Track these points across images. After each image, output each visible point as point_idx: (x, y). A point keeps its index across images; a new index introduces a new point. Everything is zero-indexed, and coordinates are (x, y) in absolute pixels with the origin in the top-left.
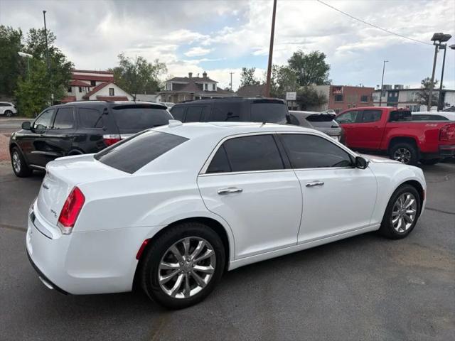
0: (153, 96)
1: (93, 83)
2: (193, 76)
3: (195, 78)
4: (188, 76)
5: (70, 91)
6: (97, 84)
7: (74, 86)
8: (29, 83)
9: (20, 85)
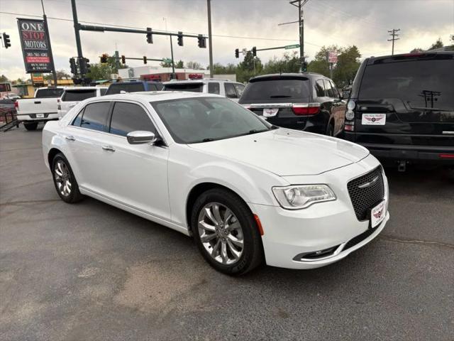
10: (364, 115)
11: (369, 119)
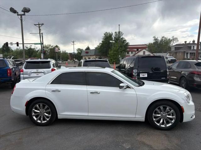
0: (166, 54)
1: (138, 50)
2: (187, 43)
3: (188, 44)
4: (184, 43)
5: (128, 53)
6: (139, 50)
7: (130, 51)
8: (112, 51)
9: (110, 53)
10: (140, 74)
11: (142, 75)
